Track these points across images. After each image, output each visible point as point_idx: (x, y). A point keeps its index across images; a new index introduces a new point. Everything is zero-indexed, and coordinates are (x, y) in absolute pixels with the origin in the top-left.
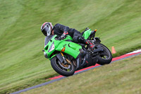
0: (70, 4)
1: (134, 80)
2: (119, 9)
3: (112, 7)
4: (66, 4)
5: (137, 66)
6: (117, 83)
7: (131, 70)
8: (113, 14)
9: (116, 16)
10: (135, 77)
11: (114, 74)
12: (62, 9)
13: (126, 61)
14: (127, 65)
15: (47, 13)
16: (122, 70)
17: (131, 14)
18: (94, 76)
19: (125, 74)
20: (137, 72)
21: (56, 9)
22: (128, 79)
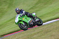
0: (12, 5)
1: (39, 36)
2: (32, 7)
3: (30, 6)
4: (10, 5)
5: (40, 31)
6: (32, 37)
7: (38, 32)
8: (30, 9)
9: (31, 10)
10: (40, 35)
11: (31, 34)
12: (9, 7)
13: (36, 28)
14: (36, 30)
15: (3, 9)
16: (34, 32)
17: (38, 9)
18: (22, 35)
19: (35, 34)
20: (40, 33)
21: (6, 7)
22: (36, 36)
